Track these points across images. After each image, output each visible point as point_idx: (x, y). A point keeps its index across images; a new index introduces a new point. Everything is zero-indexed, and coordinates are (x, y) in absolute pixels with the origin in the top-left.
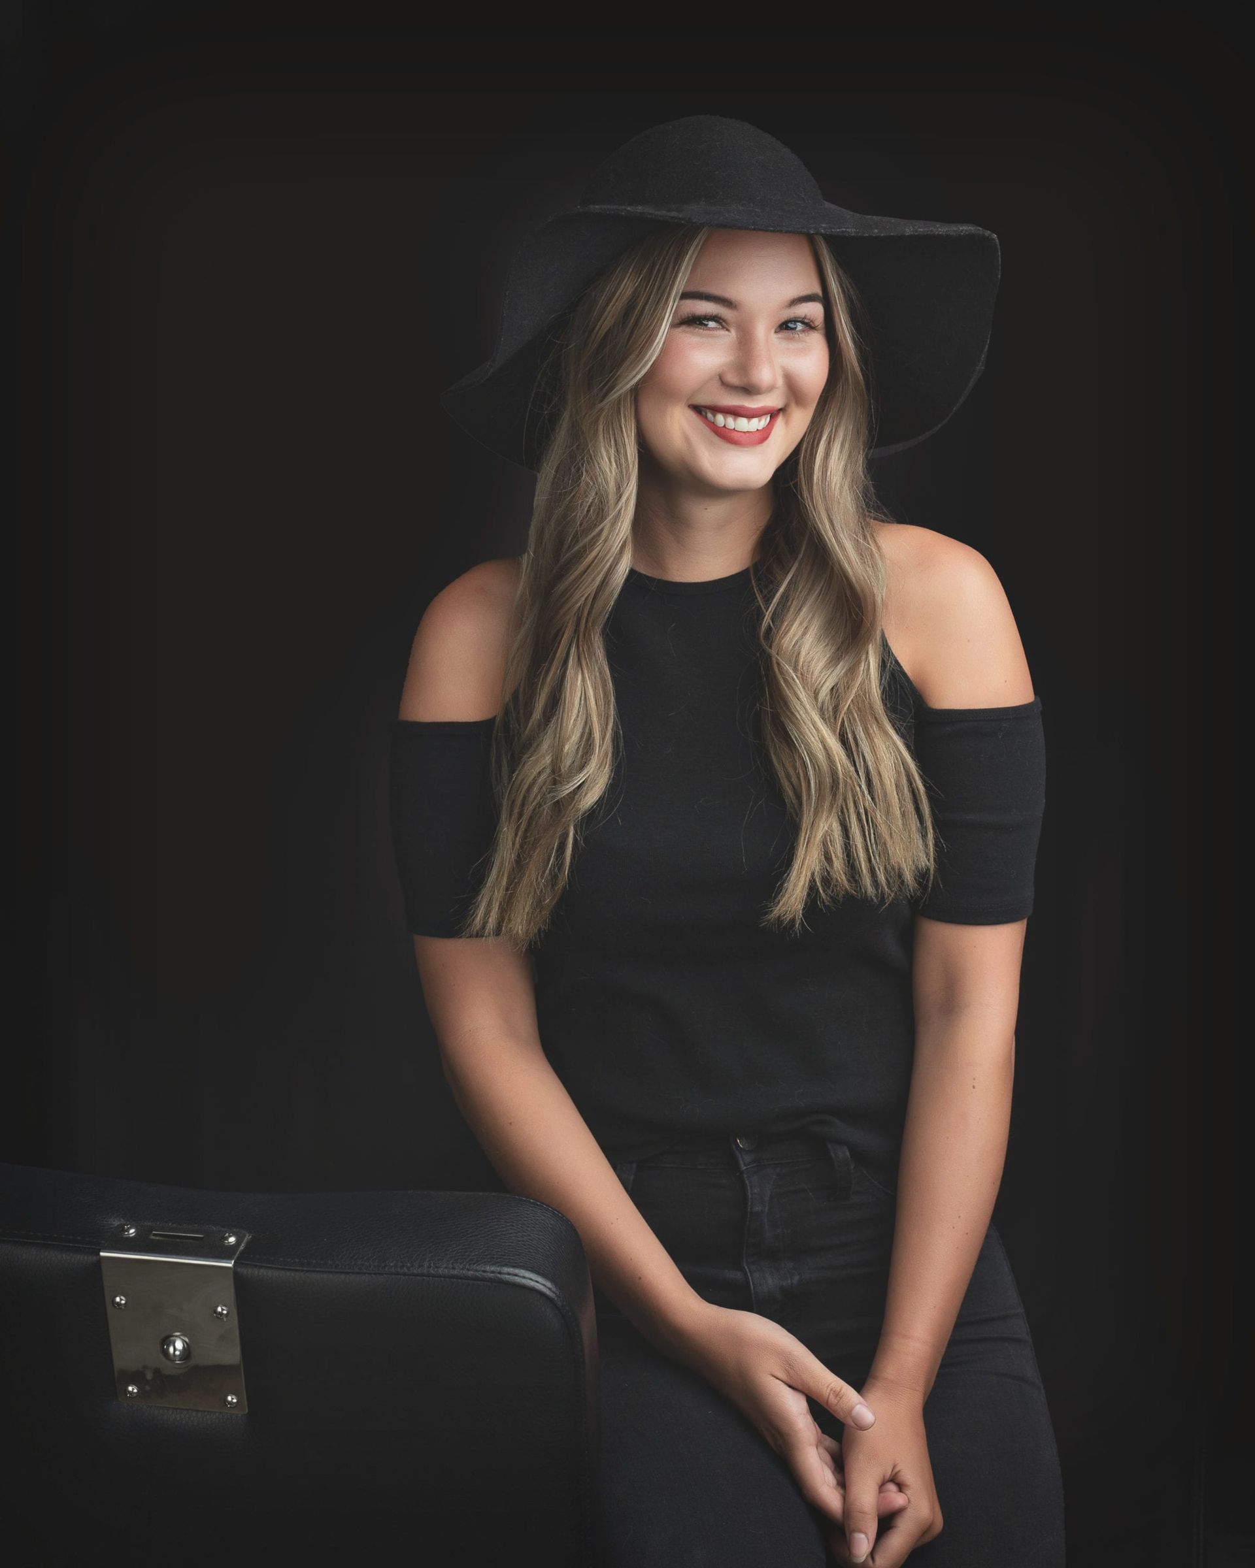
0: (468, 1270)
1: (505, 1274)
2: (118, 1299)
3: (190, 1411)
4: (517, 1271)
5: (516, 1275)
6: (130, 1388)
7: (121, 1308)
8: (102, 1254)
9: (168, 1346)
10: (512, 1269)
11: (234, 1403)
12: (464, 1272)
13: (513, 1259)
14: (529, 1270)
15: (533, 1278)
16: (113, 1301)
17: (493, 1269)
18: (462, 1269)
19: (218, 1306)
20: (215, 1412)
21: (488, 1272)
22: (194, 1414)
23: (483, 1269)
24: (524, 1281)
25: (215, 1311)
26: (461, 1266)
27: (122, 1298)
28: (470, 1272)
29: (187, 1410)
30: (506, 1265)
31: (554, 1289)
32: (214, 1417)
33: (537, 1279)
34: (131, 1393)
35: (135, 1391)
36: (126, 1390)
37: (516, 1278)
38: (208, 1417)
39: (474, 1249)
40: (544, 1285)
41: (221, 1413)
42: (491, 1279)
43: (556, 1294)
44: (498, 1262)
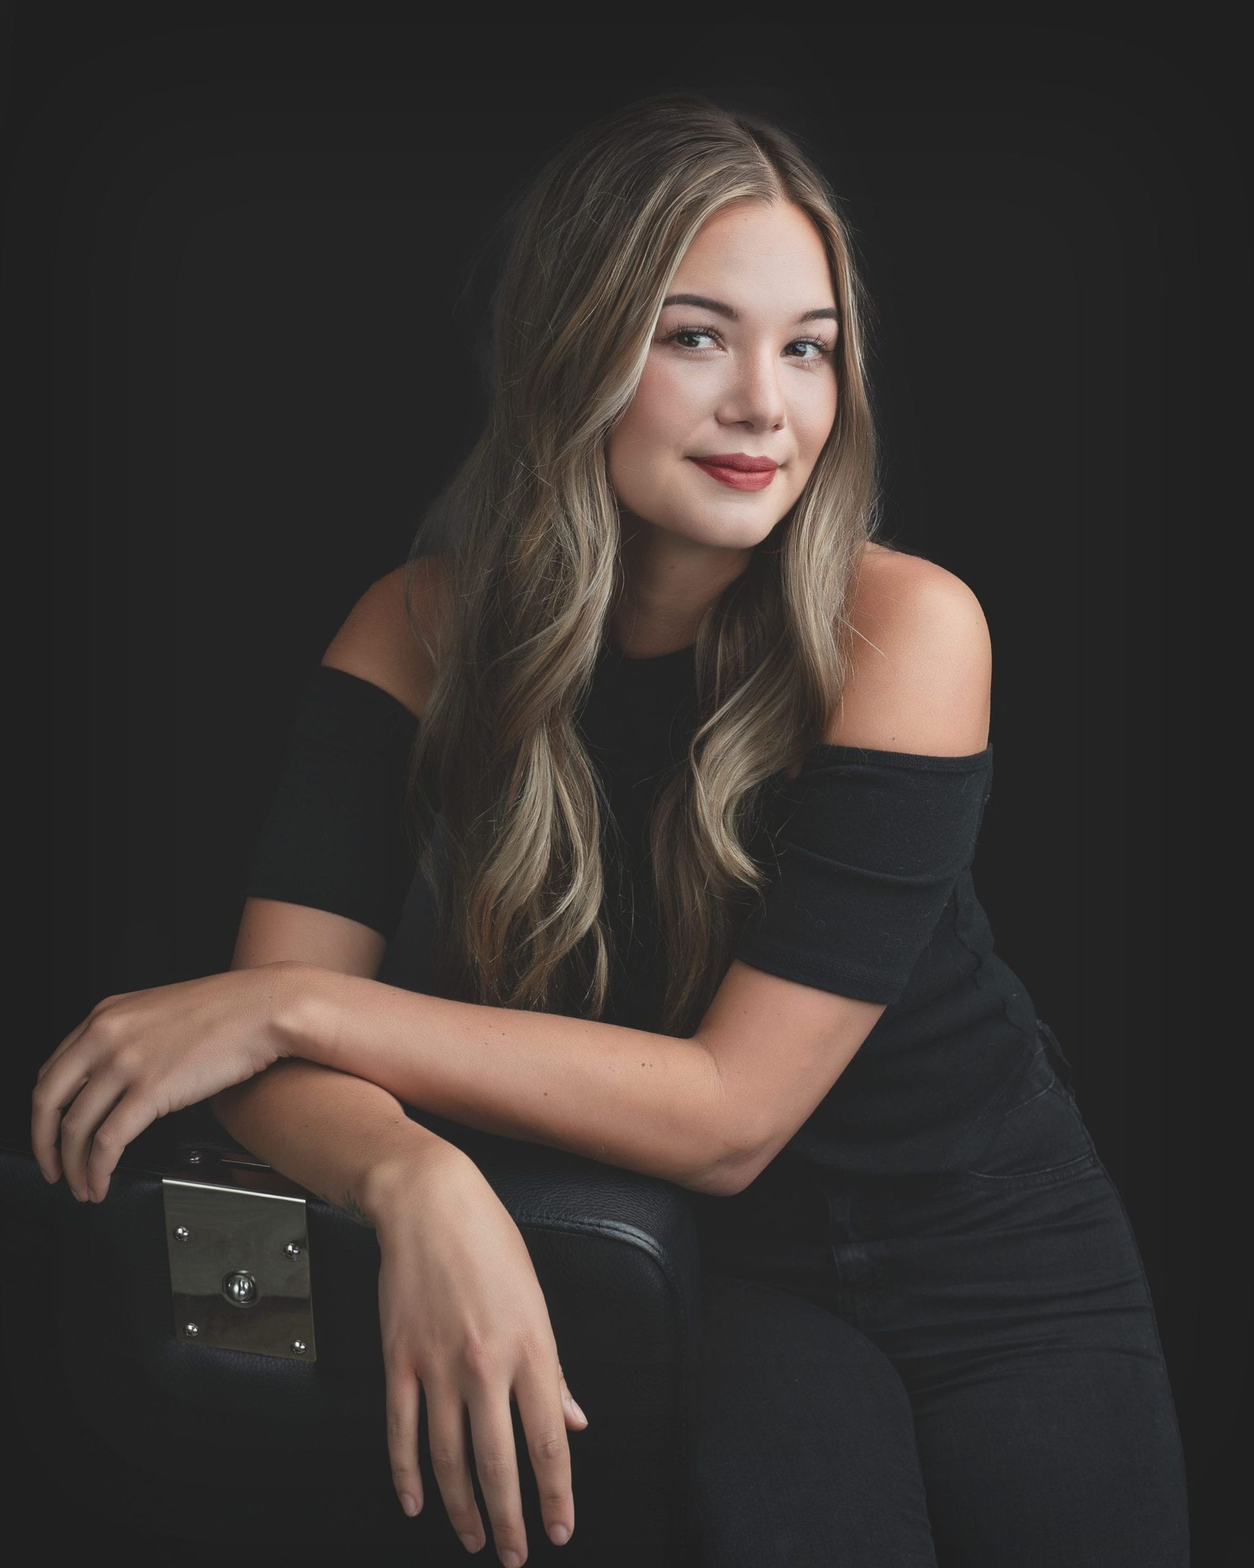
0: (564, 1220)
1: (605, 1227)
2: (180, 1231)
3: (254, 1356)
4: (617, 1225)
5: (616, 1229)
6: (190, 1327)
7: (183, 1241)
8: (164, 1181)
9: (233, 1285)
10: (612, 1223)
11: (302, 1350)
12: (559, 1222)
13: (613, 1211)
14: (631, 1225)
15: (635, 1233)
16: (175, 1233)
17: (591, 1221)
18: (558, 1219)
19: (288, 1245)
20: (281, 1358)
21: (585, 1224)
22: (258, 1358)
23: (580, 1220)
24: (624, 1236)
25: (285, 1250)
26: (556, 1216)
27: (185, 1229)
28: (566, 1223)
29: (251, 1354)
30: (606, 1218)
31: (657, 1247)
32: (280, 1364)
33: (639, 1235)
34: (191, 1332)
35: (195, 1330)
36: (185, 1329)
37: (617, 1232)
38: (273, 1362)
39: (571, 1198)
40: (646, 1241)
41: (287, 1359)
42: (588, 1231)
43: (659, 1252)
44: (596, 1214)
